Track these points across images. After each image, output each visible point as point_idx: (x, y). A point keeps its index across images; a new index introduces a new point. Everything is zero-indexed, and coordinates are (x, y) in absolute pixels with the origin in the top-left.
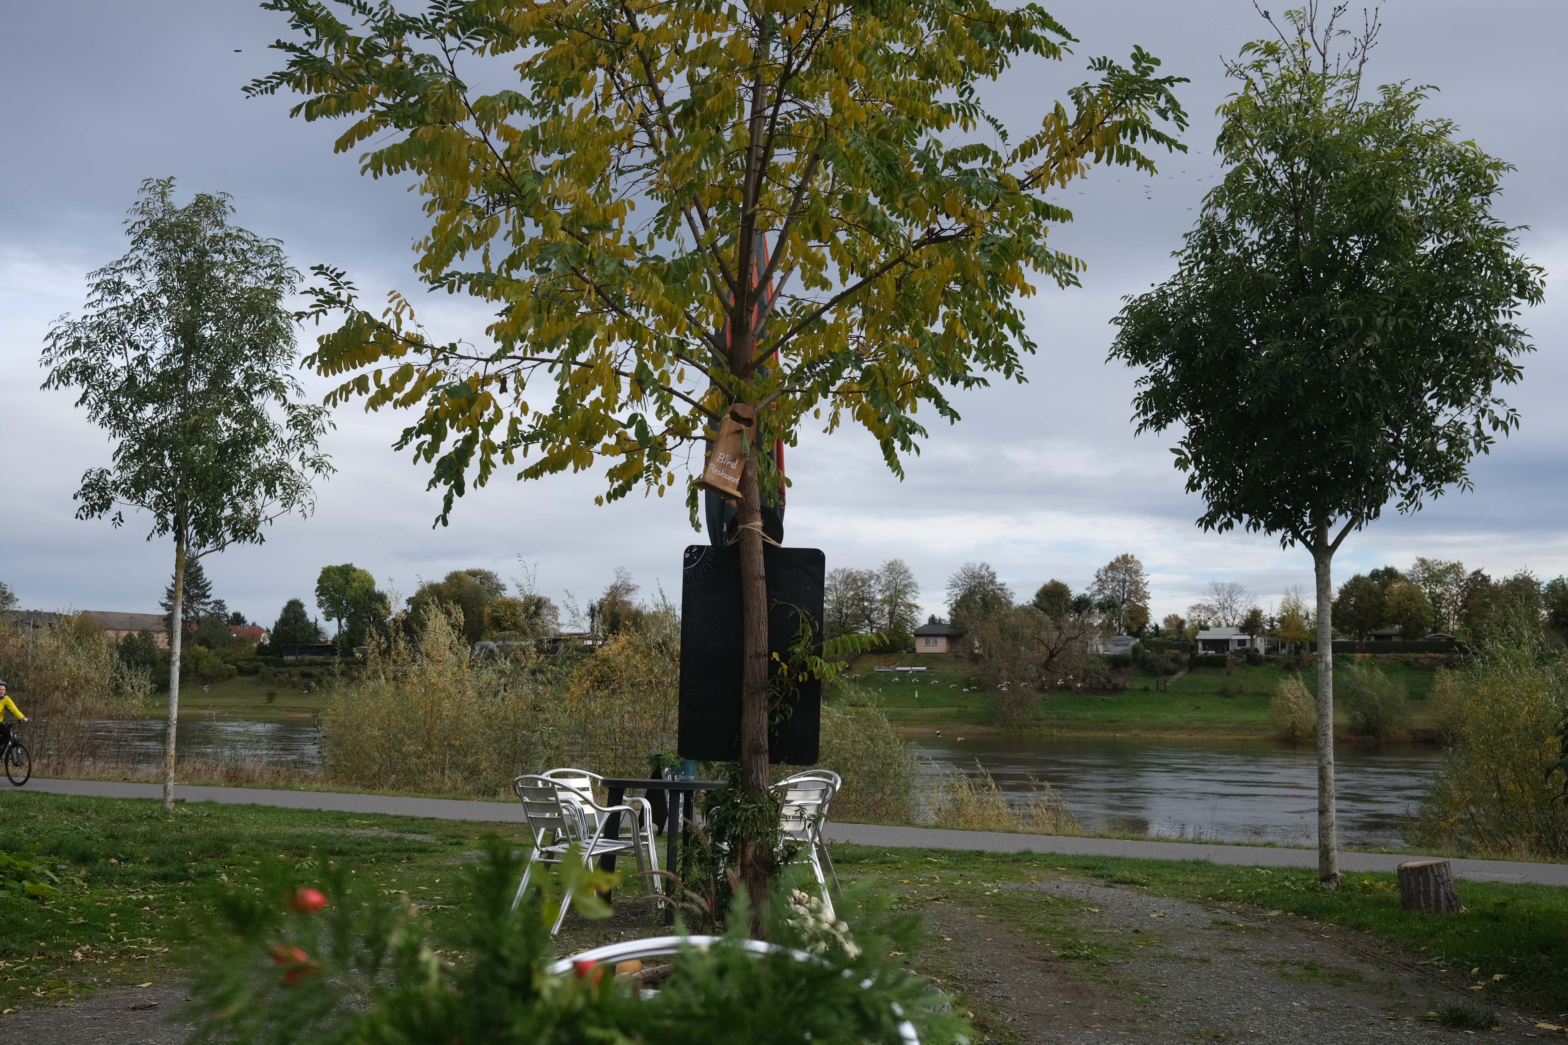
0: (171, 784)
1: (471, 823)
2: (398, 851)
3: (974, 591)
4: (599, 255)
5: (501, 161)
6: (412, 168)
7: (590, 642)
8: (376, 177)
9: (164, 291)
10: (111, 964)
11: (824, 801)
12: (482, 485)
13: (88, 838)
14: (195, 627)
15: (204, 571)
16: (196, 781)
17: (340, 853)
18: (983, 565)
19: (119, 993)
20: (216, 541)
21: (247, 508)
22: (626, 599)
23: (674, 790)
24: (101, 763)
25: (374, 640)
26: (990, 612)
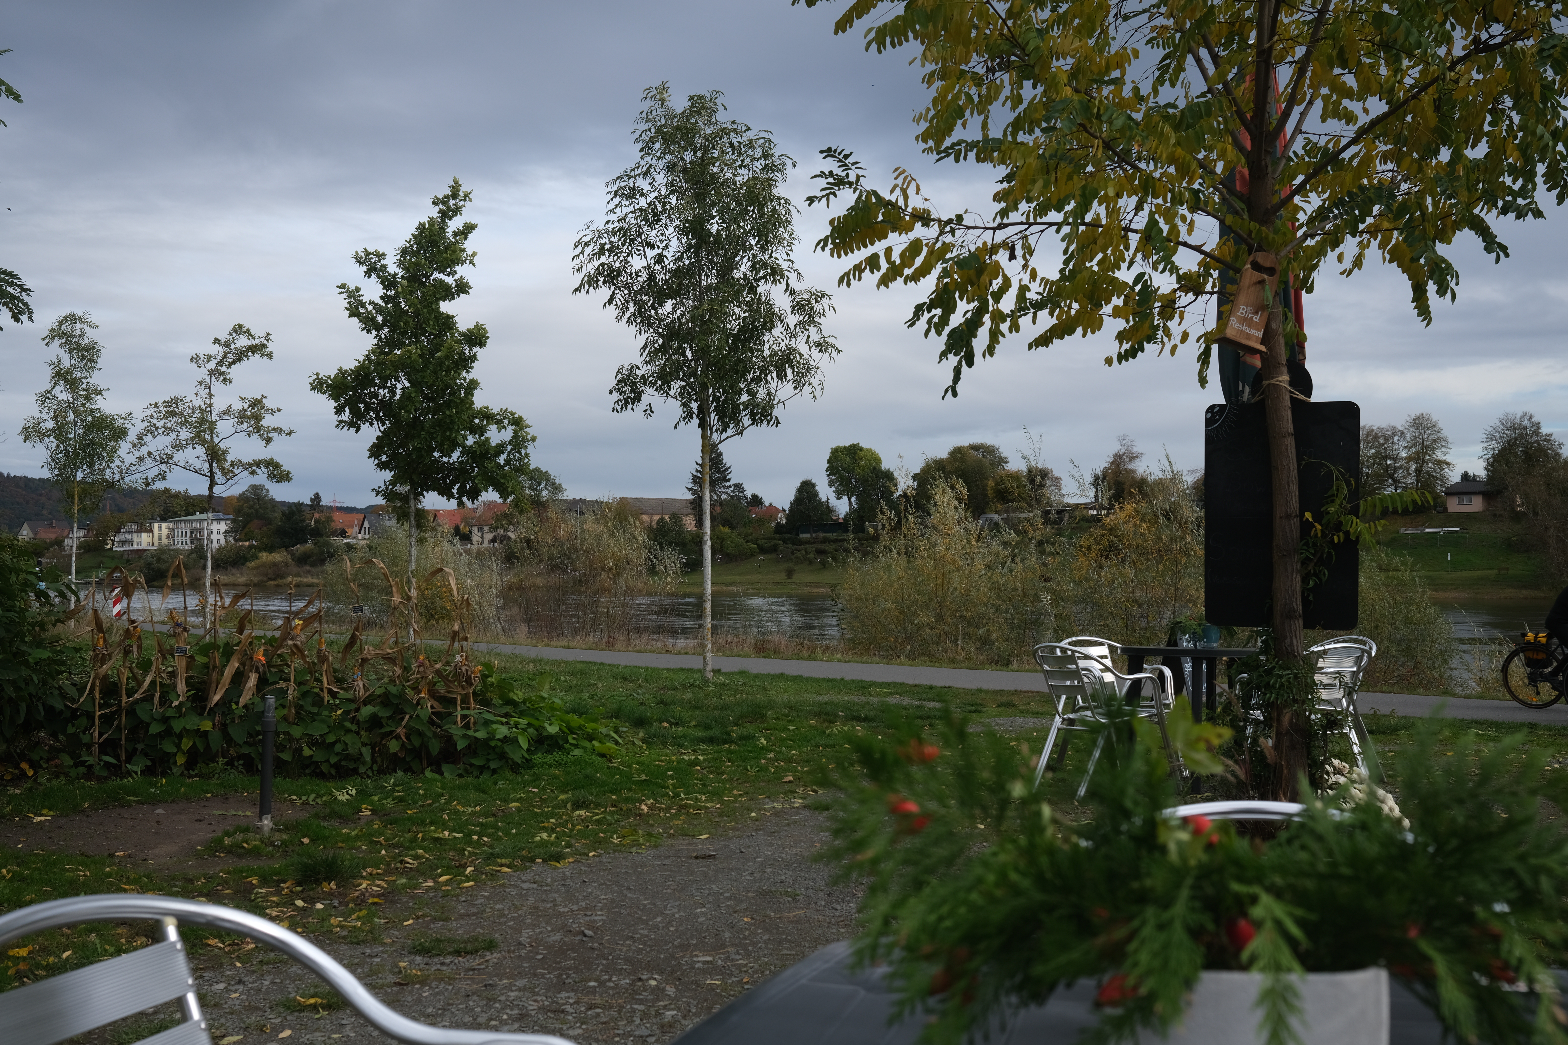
0: (709, 655)
1: (987, 692)
2: (920, 718)
3: (1515, 444)
4: (1107, 109)
5: (1004, 21)
6: (916, 38)
7: (1096, 512)
8: (880, 52)
9: (672, 192)
10: (673, 817)
11: (1359, 668)
12: (991, 355)
13: (641, 704)
14: (718, 509)
15: (724, 457)
16: (729, 652)
17: (866, 719)
18: (1525, 415)
19: (682, 843)
20: (736, 426)
21: (761, 393)
22: (1130, 466)
23: (1197, 658)
24: (645, 636)
25: (885, 517)
26: (1534, 466)
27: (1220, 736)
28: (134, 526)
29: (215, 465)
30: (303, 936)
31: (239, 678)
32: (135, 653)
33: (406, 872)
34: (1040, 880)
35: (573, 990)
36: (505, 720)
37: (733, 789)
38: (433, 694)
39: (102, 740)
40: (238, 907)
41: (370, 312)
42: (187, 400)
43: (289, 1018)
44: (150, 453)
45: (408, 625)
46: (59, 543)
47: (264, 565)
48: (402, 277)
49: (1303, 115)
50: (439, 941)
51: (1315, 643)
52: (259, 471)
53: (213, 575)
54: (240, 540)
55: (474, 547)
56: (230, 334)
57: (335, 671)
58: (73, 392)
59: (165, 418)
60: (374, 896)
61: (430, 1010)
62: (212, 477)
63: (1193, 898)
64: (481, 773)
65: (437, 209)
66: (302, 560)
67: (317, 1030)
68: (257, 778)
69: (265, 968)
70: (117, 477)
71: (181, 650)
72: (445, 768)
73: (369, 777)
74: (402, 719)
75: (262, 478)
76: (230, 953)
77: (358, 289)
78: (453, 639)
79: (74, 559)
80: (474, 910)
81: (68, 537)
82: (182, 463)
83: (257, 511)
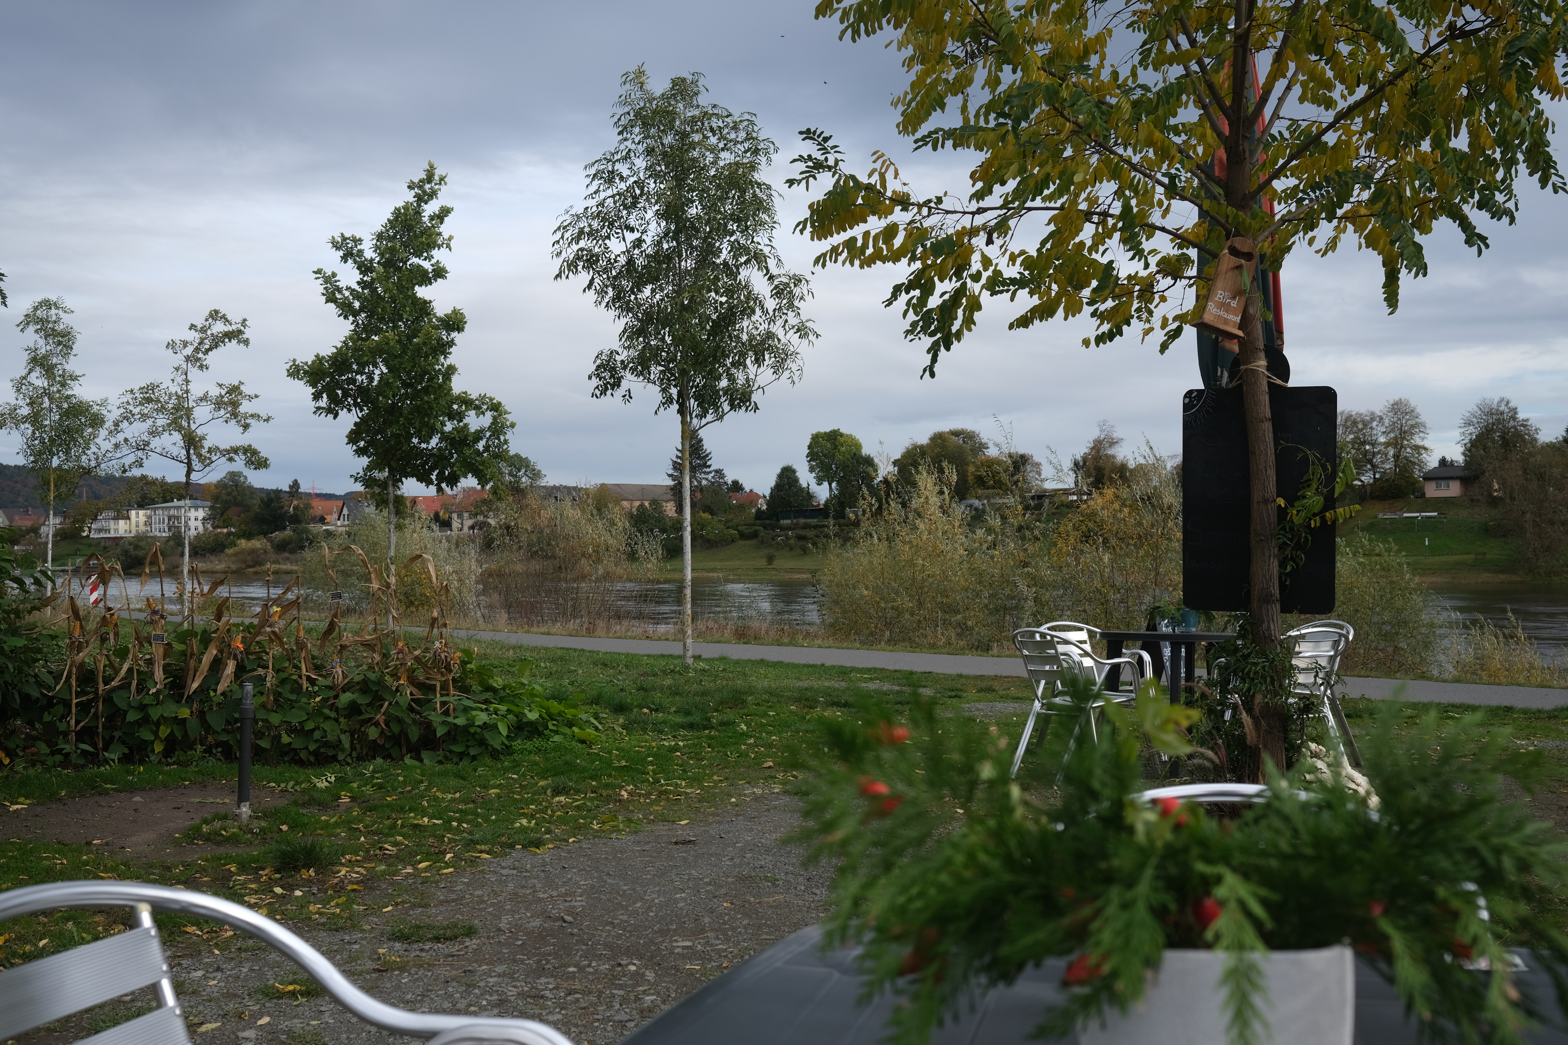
0: (689, 641)
1: (967, 677)
2: (900, 703)
3: (1492, 429)
6: (889, 24)
7: (1075, 498)
8: (854, 40)
9: (650, 176)
10: (653, 803)
11: (1336, 652)
13: (622, 690)
14: (698, 495)
15: (704, 442)
16: (709, 639)
17: (846, 705)
18: (1502, 400)
19: (661, 829)
20: (716, 411)
21: (741, 379)
22: (1110, 452)
23: (1176, 642)
24: (625, 623)
25: (867, 502)
26: (1511, 451)
27: (1188, 717)
28: (111, 514)
29: (192, 451)
30: (281, 924)
31: (217, 665)
32: (112, 640)
33: (386, 858)
34: (1009, 861)
35: (552, 976)
36: (484, 707)
37: (713, 774)
38: (412, 681)
39: (79, 728)
40: (216, 894)
41: (347, 298)
42: (163, 386)
43: (267, 1005)
44: (126, 440)
45: (388, 611)
46: (35, 530)
47: (242, 552)
48: (379, 263)
49: (1281, 100)
50: (418, 927)
51: (1292, 628)
52: (236, 458)
53: (191, 563)
54: (218, 527)
55: (455, 533)
56: (207, 320)
57: (314, 657)
58: (48, 378)
59: (141, 404)
60: (353, 883)
61: (409, 996)
62: (189, 464)
63: (1157, 878)
64: (461, 760)
65: (413, 193)
66: (281, 547)
67: (294, 1017)
68: (236, 766)
69: (243, 955)
70: (93, 463)
71: (159, 638)
72: (425, 754)
73: (348, 764)
74: (381, 706)
75: (239, 464)
76: (208, 940)
77: (334, 275)
78: (432, 626)
79: (50, 546)
80: (454, 896)
81: (44, 524)
82: (158, 450)
83: (235, 498)
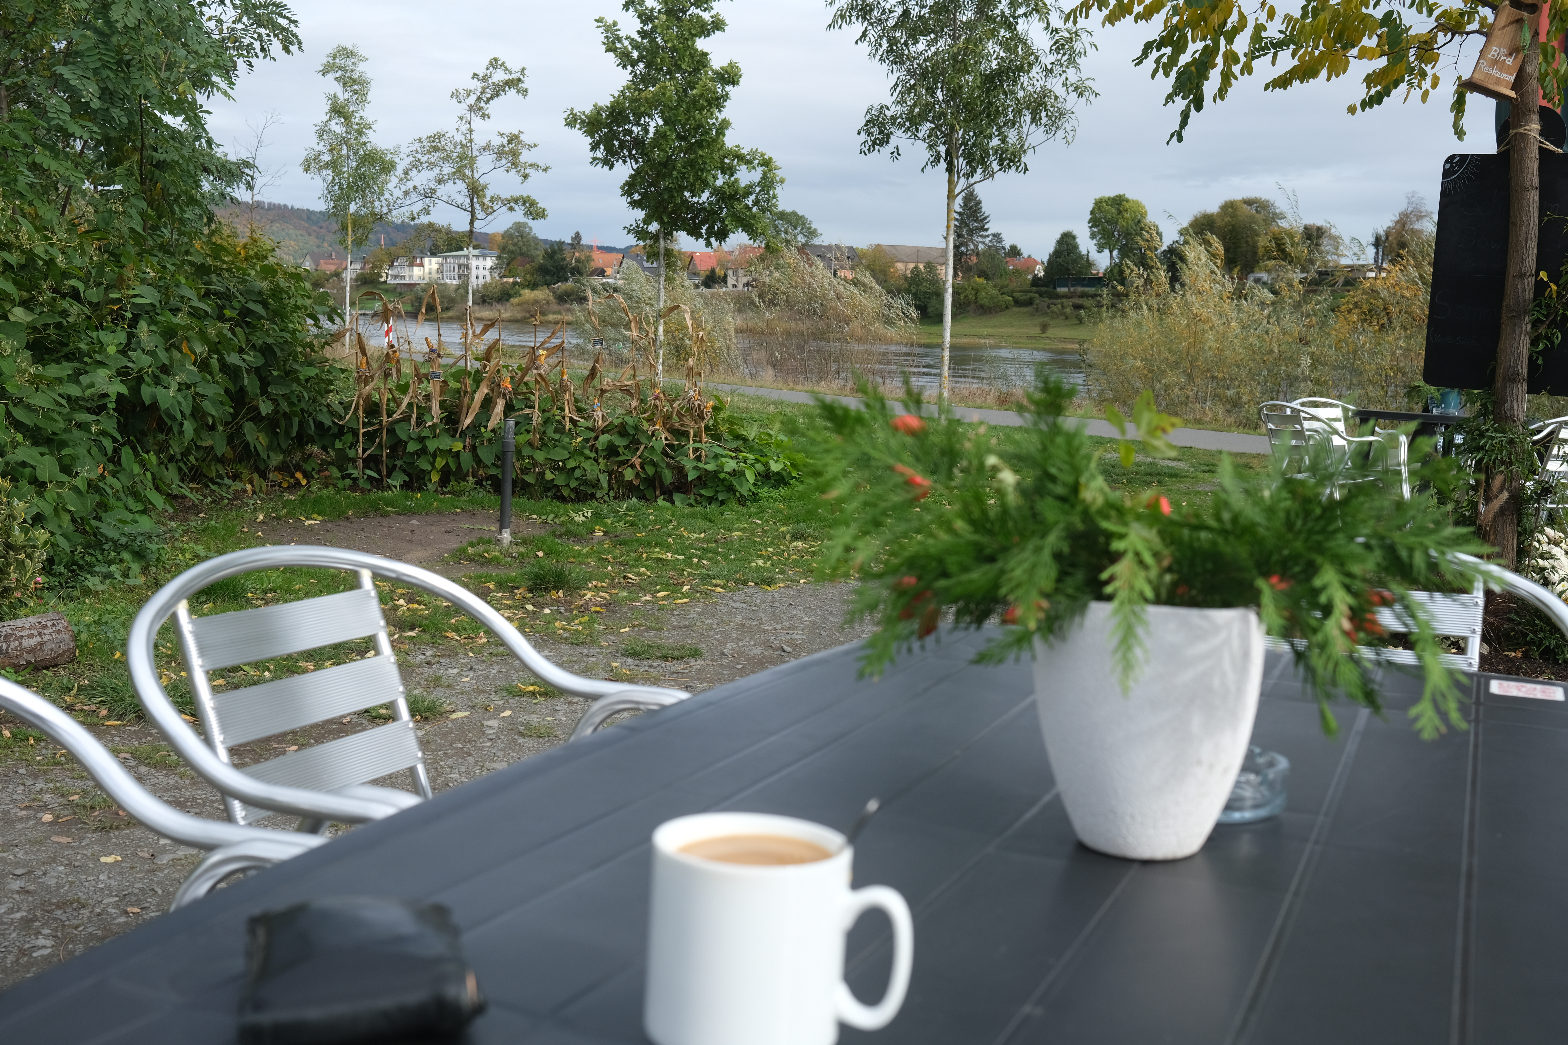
7: (1373, 274)
12: (1222, 98)
14: (974, 259)
15: (982, 205)
20: (985, 170)
21: (1012, 136)
28: (407, 260)
29: (475, 200)
31: (488, 404)
32: (394, 376)
33: (629, 586)
36: (734, 454)
38: (667, 426)
39: (365, 455)
41: (625, 48)
42: (449, 135)
43: (510, 701)
44: (415, 188)
46: (337, 275)
47: (527, 302)
48: (660, 11)
50: (649, 646)
52: (516, 207)
54: (505, 276)
55: (729, 289)
56: (487, 69)
57: (576, 400)
58: (346, 126)
59: (429, 152)
60: (596, 606)
62: (473, 213)
64: (710, 504)
66: (563, 298)
67: (533, 713)
68: (499, 496)
69: (494, 659)
70: (385, 210)
71: (436, 375)
72: (677, 497)
73: (605, 502)
74: (638, 449)
75: (521, 215)
76: (465, 644)
77: (615, 24)
79: (349, 289)
80: (686, 623)
81: (344, 269)
82: (445, 198)
83: (520, 248)
